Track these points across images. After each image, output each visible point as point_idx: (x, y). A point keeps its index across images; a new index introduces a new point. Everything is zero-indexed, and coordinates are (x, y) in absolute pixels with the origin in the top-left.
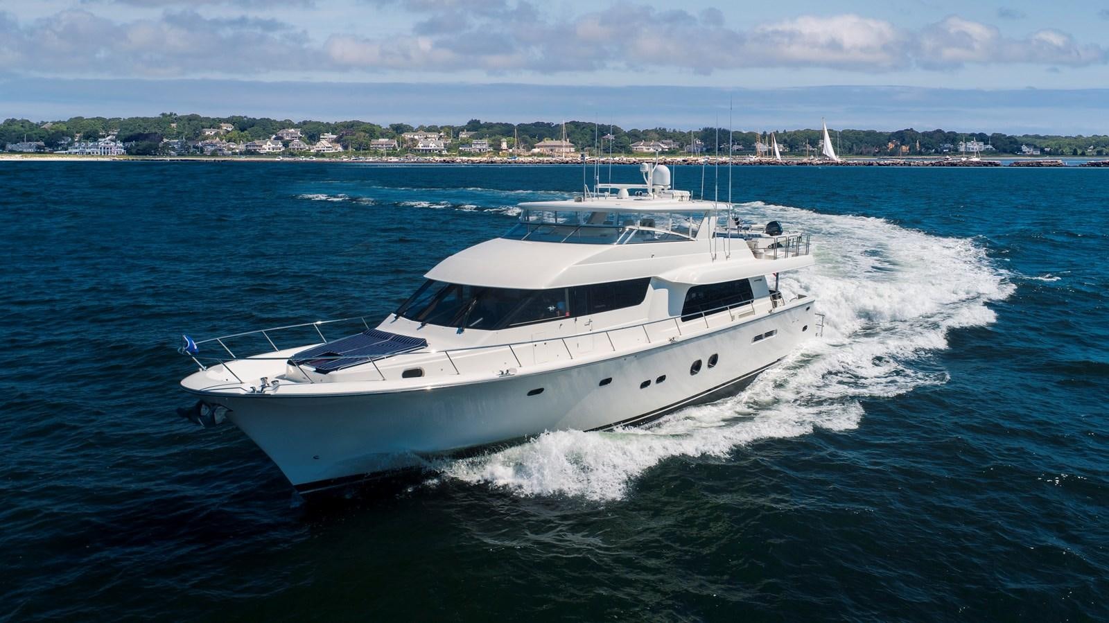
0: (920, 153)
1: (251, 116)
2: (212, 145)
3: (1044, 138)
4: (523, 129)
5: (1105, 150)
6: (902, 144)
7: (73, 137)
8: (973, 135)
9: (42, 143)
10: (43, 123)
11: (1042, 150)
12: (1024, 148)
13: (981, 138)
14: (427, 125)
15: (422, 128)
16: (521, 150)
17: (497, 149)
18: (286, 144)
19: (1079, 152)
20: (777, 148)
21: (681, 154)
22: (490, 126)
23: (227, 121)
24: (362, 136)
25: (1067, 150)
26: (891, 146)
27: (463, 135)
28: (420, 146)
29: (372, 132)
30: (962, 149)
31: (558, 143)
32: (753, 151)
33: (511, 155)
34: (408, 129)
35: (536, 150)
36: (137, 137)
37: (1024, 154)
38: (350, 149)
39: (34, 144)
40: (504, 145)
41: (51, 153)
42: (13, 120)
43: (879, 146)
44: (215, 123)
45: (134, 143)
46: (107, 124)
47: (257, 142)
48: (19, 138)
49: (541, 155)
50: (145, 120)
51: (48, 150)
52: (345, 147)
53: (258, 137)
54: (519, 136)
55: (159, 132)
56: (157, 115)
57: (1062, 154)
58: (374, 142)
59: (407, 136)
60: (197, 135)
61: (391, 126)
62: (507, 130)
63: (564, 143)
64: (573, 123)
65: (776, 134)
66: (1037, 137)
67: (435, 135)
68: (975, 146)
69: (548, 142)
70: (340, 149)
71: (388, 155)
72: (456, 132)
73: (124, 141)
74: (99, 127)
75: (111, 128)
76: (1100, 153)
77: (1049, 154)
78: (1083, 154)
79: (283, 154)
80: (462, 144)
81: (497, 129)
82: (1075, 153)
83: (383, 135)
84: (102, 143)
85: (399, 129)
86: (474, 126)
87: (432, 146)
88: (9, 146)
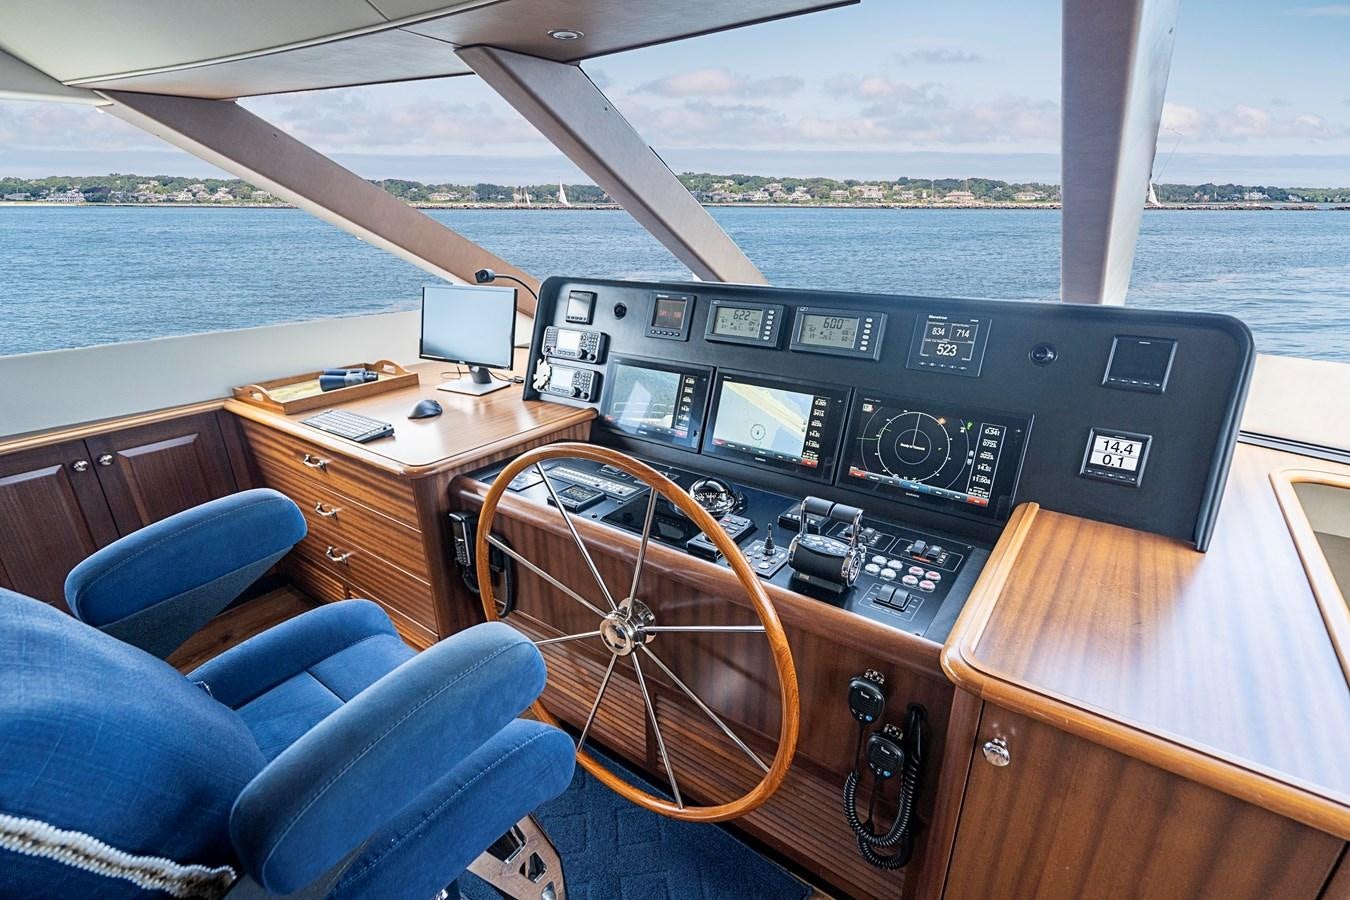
0: (1217, 201)
1: (746, 175)
2: (719, 195)
3: (1304, 190)
4: (938, 183)
5: (1348, 199)
6: (1205, 194)
7: (49, 190)
8: (1254, 188)
9: (28, 194)
10: (29, 180)
11: (1303, 198)
12: (1290, 197)
13: (1261, 190)
14: (870, 181)
15: (866, 183)
16: (936, 199)
17: (920, 198)
18: (771, 195)
19: (1329, 199)
20: (528, 197)
21: (1049, 202)
22: (915, 181)
23: (729, 178)
24: (824, 189)
25: (1320, 198)
26: (1197, 195)
27: (896, 188)
28: (865, 196)
29: (832, 186)
30: (1246, 198)
31: (962, 193)
32: (512, 199)
33: (929, 202)
34: (858, 184)
35: (947, 199)
36: (93, 190)
37: (1291, 201)
38: (238, 198)
39: (23, 194)
40: (924, 195)
41: (34, 201)
42: (9, 179)
43: (1188, 196)
44: (721, 180)
45: (91, 194)
46: (73, 181)
47: (750, 193)
48: (13, 191)
49: (951, 202)
50: (99, 178)
51: (32, 198)
52: (813, 197)
53: (752, 189)
54: (935, 188)
55: (108, 187)
56: (106, 175)
57: (1317, 201)
58: (833, 192)
59: (856, 188)
60: (708, 188)
61: (845, 181)
62: (927, 184)
63: (967, 193)
64: (973, 179)
65: (527, 188)
66: (1300, 189)
67: (877, 188)
68: (1257, 195)
69: (955, 193)
70: (809, 197)
71: (843, 202)
72: (891, 186)
73: (84, 193)
74: (67, 183)
75: (76, 184)
76: (1343, 201)
77: (1308, 201)
78: (1332, 201)
79: (769, 201)
80: (895, 194)
81: (919, 183)
82: (1326, 201)
83: (839, 188)
84: (69, 194)
85: (850, 183)
86: (903, 181)
87: (874, 195)
88: (6, 196)
